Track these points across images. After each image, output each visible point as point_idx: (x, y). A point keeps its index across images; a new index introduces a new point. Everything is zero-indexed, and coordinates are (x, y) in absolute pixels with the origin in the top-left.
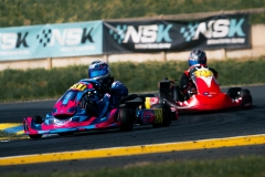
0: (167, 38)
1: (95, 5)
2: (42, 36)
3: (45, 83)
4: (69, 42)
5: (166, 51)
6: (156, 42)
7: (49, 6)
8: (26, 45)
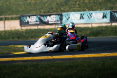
1: (111, 5)
2: (89, 15)
3: (88, 32)
4: (98, 18)
7: (95, 5)
8: (83, 18)
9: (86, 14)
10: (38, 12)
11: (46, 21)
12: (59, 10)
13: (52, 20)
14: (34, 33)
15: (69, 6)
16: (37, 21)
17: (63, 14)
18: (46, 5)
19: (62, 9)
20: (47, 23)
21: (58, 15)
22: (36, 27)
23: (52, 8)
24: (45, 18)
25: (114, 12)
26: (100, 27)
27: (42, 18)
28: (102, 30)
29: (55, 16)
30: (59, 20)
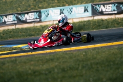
0: (116, 9)
2: (69, 10)
4: (79, 12)
5: (115, 14)
6: (111, 11)
9: (66, 9)
10: (15, 11)
11: (24, 19)
12: (37, 7)
13: (30, 18)
14: (12, 33)
15: (47, 2)
16: (14, 21)
17: (42, 10)
18: (23, 3)
19: (40, 5)
20: (25, 22)
21: (37, 12)
22: (13, 27)
23: (29, 6)
24: (23, 16)
25: (96, 5)
26: (81, 22)
27: (19, 16)
28: (84, 25)
29: (33, 14)
30: (38, 17)
